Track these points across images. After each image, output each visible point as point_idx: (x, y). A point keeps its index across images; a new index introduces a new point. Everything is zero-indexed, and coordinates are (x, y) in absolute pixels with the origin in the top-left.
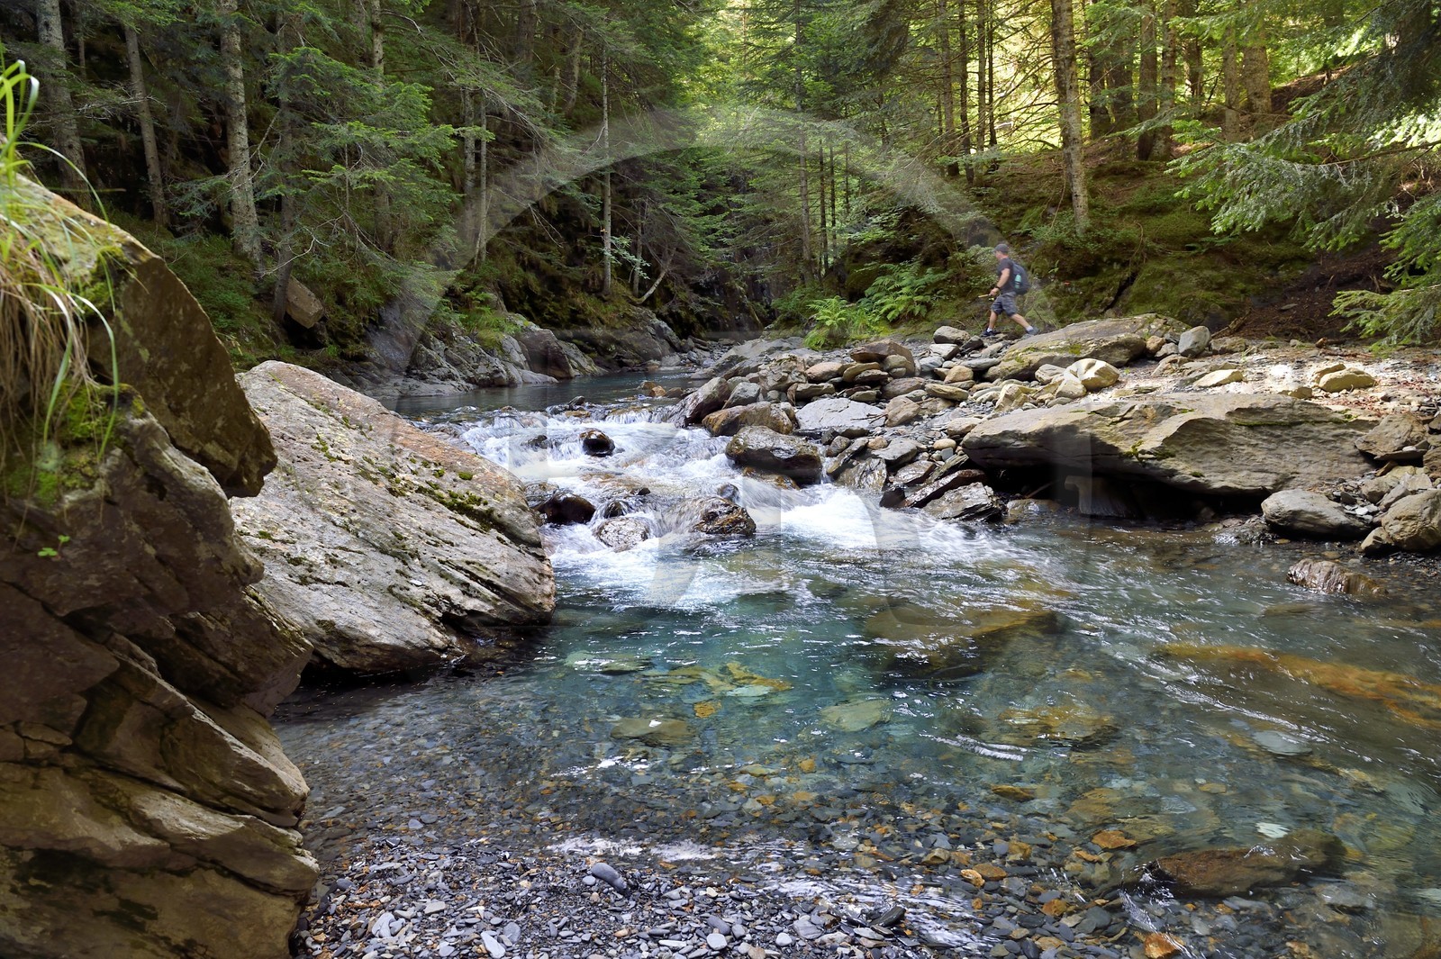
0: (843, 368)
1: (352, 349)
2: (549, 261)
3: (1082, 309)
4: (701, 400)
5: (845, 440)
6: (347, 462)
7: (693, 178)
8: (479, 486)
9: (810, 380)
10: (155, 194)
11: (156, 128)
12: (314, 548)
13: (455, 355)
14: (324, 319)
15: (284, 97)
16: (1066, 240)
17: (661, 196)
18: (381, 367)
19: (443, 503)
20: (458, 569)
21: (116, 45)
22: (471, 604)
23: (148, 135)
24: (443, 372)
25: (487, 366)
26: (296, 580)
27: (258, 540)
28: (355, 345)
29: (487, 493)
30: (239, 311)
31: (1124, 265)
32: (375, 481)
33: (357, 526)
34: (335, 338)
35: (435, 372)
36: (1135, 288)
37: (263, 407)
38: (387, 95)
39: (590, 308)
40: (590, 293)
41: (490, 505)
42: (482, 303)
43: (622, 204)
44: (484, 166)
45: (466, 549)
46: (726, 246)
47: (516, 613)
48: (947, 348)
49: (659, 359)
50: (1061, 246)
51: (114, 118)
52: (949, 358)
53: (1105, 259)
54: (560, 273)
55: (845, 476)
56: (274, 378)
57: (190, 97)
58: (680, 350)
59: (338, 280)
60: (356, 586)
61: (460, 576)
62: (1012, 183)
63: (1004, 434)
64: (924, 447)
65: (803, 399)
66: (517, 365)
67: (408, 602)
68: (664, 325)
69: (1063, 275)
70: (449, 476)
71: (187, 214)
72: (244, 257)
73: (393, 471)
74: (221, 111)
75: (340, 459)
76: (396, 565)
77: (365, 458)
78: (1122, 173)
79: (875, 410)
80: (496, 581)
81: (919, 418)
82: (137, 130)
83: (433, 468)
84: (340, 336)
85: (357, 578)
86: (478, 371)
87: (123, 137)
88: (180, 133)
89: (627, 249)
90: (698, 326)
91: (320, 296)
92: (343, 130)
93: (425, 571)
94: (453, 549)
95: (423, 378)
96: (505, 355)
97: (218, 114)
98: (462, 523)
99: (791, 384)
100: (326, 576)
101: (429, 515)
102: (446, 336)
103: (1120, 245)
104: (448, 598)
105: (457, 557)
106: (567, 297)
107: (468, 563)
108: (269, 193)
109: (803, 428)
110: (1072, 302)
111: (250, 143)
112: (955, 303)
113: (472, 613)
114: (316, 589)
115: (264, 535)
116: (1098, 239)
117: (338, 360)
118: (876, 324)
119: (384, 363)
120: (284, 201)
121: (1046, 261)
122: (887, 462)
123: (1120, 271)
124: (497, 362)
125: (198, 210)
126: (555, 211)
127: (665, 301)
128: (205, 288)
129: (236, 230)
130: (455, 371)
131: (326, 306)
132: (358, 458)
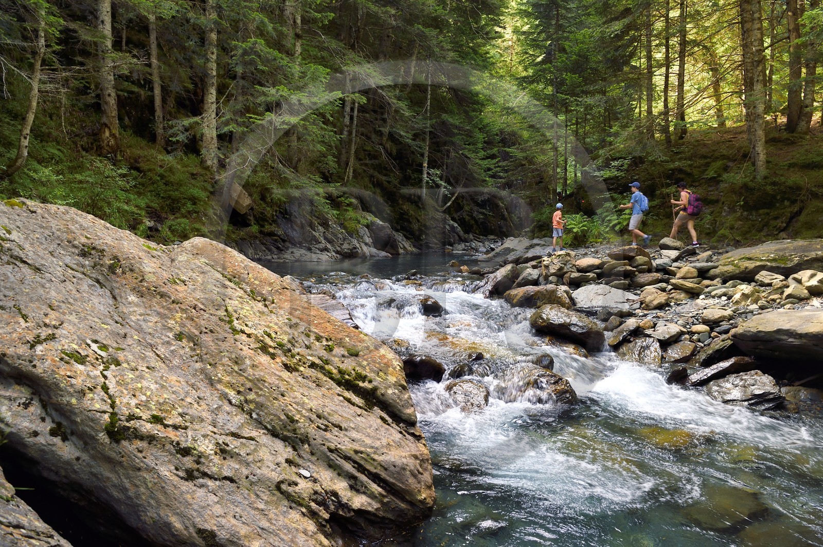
0: (603, 264)
1: (268, 228)
2: (389, 182)
3: (760, 230)
4: (499, 279)
5: (618, 319)
6: (249, 336)
7: (480, 136)
8: (365, 363)
9: (579, 270)
10: (158, 127)
11: (162, 86)
12: (205, 436)
13: (330, 236)
14: (252, 209)
15: (239, 70)
16: (750, 183)
17: (460, 146)
18: (284, 241)
19: (332, 378)
20: (347, 458)
21: (144, 39)
22: (359, 501)
23: (157, 91)
24: (321, 246)
25: (349, 244)
26: (181, 474)
27: (149, 426)
28: (269, 226)
29: (372, 370)
30: (200, 201)
31: (793, 202)
32: (273, 356)
33: (252, 406)
34: (257, 221)
35: (317, 246)
36: (802, 218)
37: (184, 278)
38: (302, 73)
39: (412, 212)
40: (412, 203)
41: (375, 383)
42: (348, 205)
43: (434, 150)
44: (355, 122)
45: (354, 434)
46: (501, 178)
47: (402, 510)
48: (674, 254)
49: (451, 245)
50: (745, 186)
51: (139, 80)
52: (675, 260)
53: (778, 197)
54: (395, 190)
55: (624, 349)
56: (197, 253)
57: (184, 73)
58: (465, 241)
59: (262, 186)
60: (244, 482)
61: (348, 467)
62: (699, 145)
63: (779, 331)
64: (685, 330)
65: (576, 284)
66: (366, 244)
67: (294, 501)
68: (456, 225)
69: (746, 207)
70: (338, 351)
71: (174, 139)
72: (207, 168)
73: (289, 346)
74: (202, 80)
75: (243, 332)
76: (285, 452)
77: (265, 332)
78: (780, 141)
79: (631, 296)
80: (383, 475)
81: (668, 305)
82: (151, 89)
83: (325, 343)
84: (261, 220)
85: (245, 472)
86: (343, 247)
87: (142, 92)
88: (177, 93)
89: (439, 177)
90: (475, 226)
91: (250, 195)
92: (273, 91)
93: (314, 458)
94: (341, 434)
95: (310, 249)
96: (360, 238)
97: (200, 82)
98: (349, 401)
99: (566, 273)
100: (215, 469)
101: (318, 393)
102: (325, 224)
103: (791, 188)
104: (335, 494)
105: (346, 446)
106: (398, 204)
107: (356, 452)
108: (226, 129)
109: (579, 305)
110: (753, 226)
111: (217, 99)
112: (663, 222)
113: (360, 512)
114: (202, 486)
115: (156, 420)
116: (774, 184)
117: (258, 235)
118: (607, 233)
119: (286, 238)
120: (234, 135)
121: (735, 198)
122: (659, 341)
123: (790, 206)
124: (355, 242)
125: (181, 138)
126: (394, 152)
127: (457, 211)
128: (181, 185)
129: (203, 151)
130: (329, 246)
131: (254, 201)
132: (259, 332)
